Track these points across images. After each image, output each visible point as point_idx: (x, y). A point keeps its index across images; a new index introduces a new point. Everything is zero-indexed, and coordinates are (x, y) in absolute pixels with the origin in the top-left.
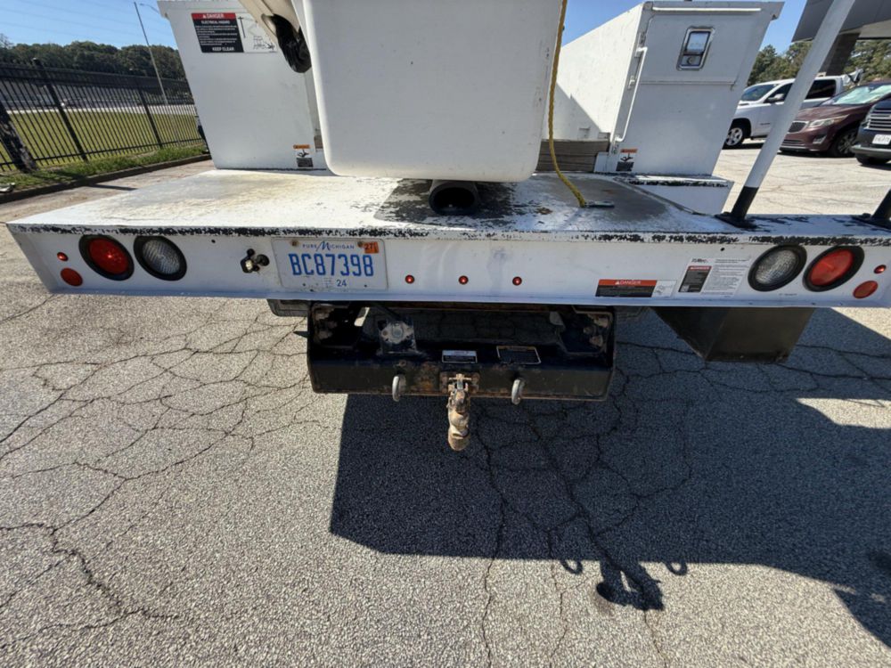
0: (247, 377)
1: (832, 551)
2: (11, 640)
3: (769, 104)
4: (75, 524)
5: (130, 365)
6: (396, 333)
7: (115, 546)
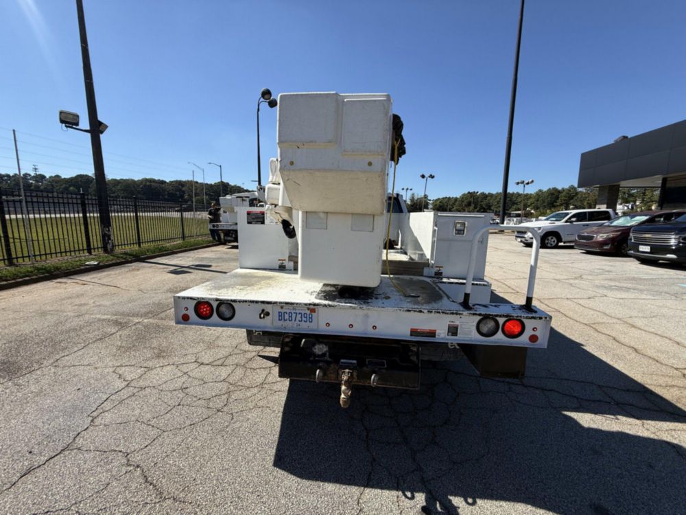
0: (231, 379)
1: (568, 501)
2: (108, 506)
3: (568, 224)
4: (138, 452)
5: (165, 369)
6: (320, 349)
7: (159, 465)
